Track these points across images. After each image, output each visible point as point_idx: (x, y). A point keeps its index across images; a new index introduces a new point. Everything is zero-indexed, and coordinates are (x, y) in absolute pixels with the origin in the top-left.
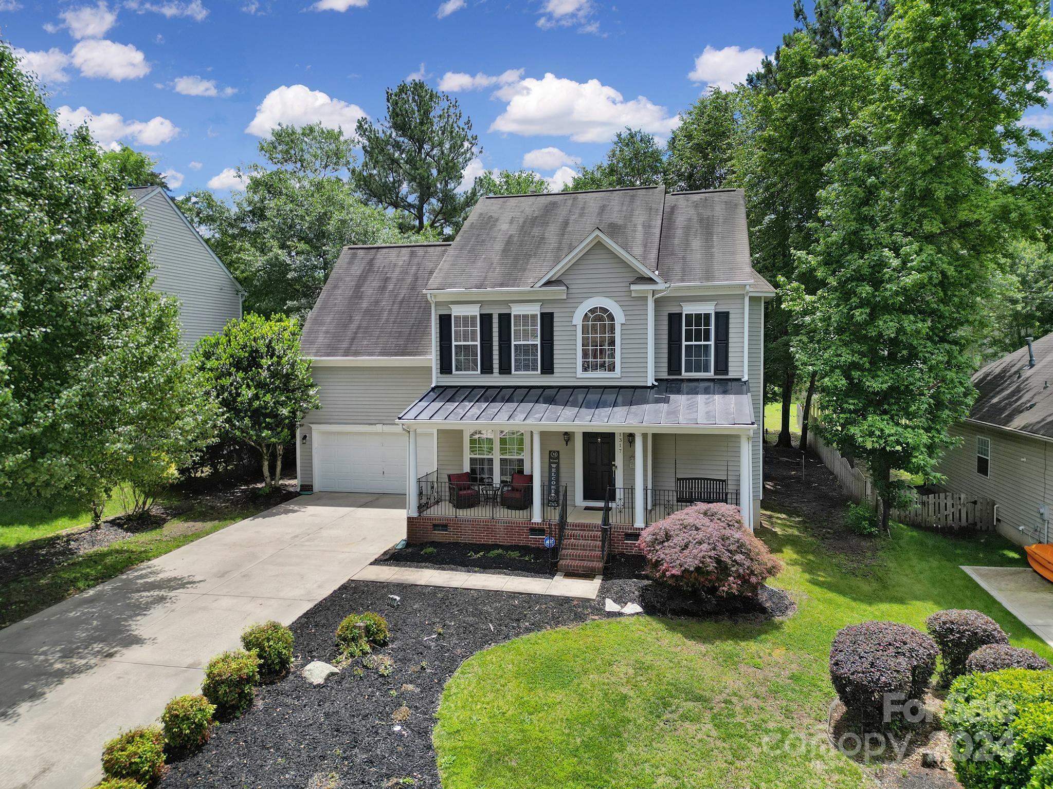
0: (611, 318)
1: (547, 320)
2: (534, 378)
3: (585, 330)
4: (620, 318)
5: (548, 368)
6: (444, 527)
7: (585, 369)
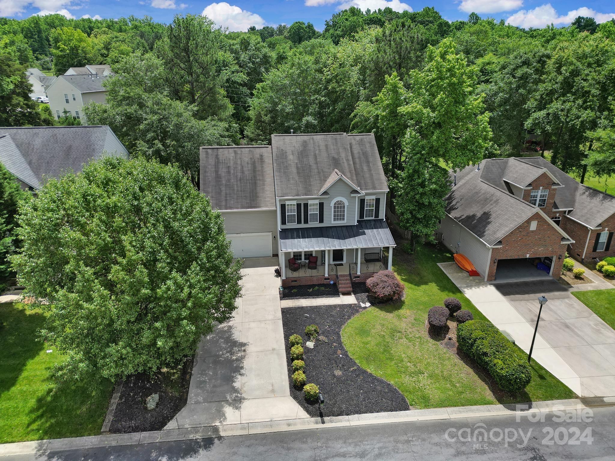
0: (344, 203)
1: (321, 205)
2: (317, 224)
3: (335, 207)
4: (346, 203)
5: (321, 221)
6: (296, 281)
7: (335, 220)
